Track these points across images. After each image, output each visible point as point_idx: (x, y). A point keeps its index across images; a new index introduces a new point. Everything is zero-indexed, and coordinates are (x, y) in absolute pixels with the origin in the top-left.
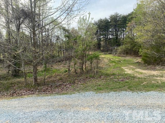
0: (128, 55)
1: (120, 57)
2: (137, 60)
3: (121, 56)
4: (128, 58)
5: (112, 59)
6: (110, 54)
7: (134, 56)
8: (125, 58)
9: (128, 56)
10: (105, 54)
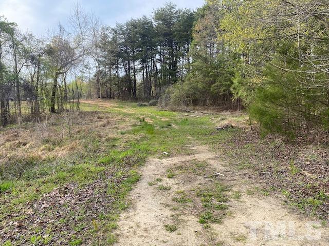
0: (198, 107)
1: (175, 113)
2: (223, 119)
3: (179, 111)
4: (198, 115)
5: (152, 118)
6: (154, 104)
7: (214, 109)
8: (190, 115)
9: (197, 110)
10: (141, 106)
